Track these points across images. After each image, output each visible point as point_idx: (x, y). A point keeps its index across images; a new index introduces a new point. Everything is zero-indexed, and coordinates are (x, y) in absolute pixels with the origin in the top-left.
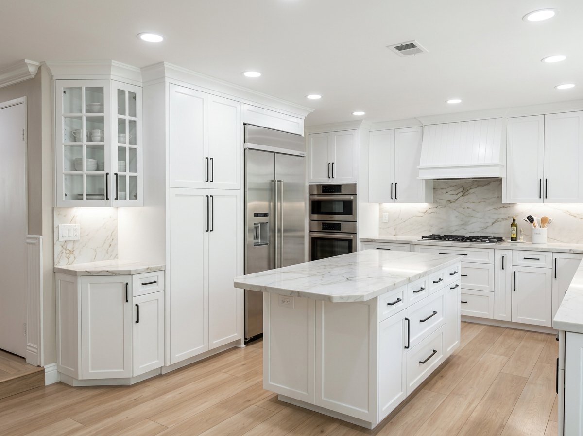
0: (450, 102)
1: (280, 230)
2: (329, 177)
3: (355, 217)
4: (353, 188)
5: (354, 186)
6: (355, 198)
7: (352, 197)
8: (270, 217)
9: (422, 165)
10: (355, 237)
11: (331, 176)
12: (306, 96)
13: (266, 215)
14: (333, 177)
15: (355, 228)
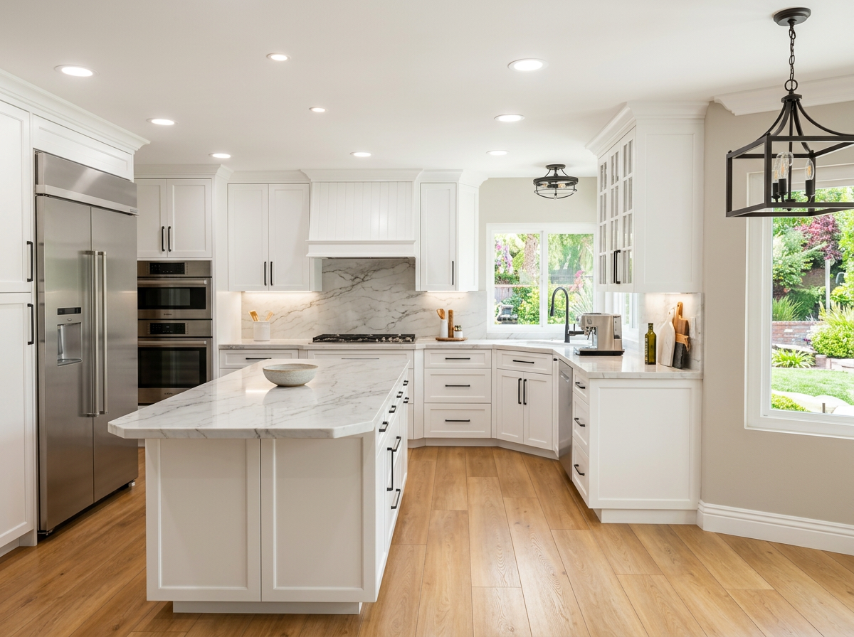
0: (358, 155)
1: (102, 337)
2: (163, 250)
3: (210, 313)
4: (205, 267)
5: (207, 265)
6: (209, 283)
7: (205, 282)
8: (84, 313)
9: (311, 238)
10: (210, 344)
11: (166, 247)
12: (148, 120)
13: (78, 310)
14: (170, 250)
15: (209, 329)
